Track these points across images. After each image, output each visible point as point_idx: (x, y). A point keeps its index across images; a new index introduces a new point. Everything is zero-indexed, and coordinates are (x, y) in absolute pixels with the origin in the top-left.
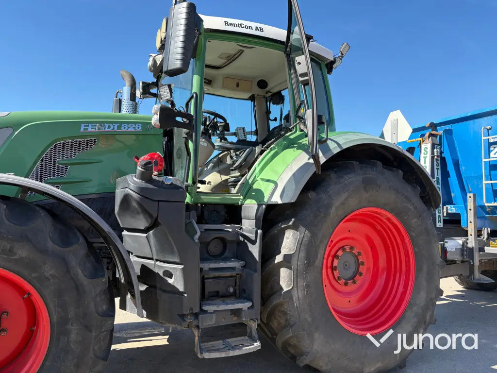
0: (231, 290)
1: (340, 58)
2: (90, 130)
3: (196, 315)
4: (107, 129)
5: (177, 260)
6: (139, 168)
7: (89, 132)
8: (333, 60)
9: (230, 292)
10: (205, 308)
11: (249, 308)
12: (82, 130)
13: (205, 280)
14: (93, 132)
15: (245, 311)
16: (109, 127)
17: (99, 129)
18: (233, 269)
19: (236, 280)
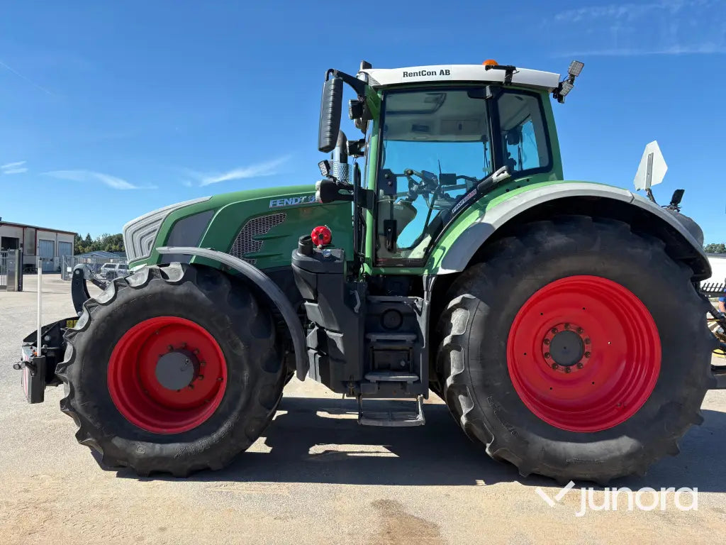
0: (403, 364)
1: (569, 81)
2: (278, 205)
3: (358, 383)
4: (294, 203)
5: (337, 329)
6: (300, 244)
7: (278, 207)
8: (557, 86)
9: (401, 366)
10: (368, 377)
11: (414, 382)
12: (271, 205)
13: (375, 352)
14: (282, 207)
15: (410, 384)
16: (296, 200)
17: (287, 203)
18: (403, 341)
19: (409, 355)
